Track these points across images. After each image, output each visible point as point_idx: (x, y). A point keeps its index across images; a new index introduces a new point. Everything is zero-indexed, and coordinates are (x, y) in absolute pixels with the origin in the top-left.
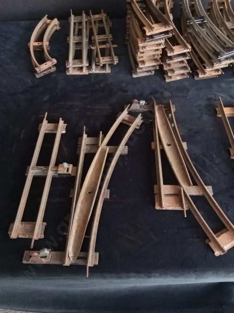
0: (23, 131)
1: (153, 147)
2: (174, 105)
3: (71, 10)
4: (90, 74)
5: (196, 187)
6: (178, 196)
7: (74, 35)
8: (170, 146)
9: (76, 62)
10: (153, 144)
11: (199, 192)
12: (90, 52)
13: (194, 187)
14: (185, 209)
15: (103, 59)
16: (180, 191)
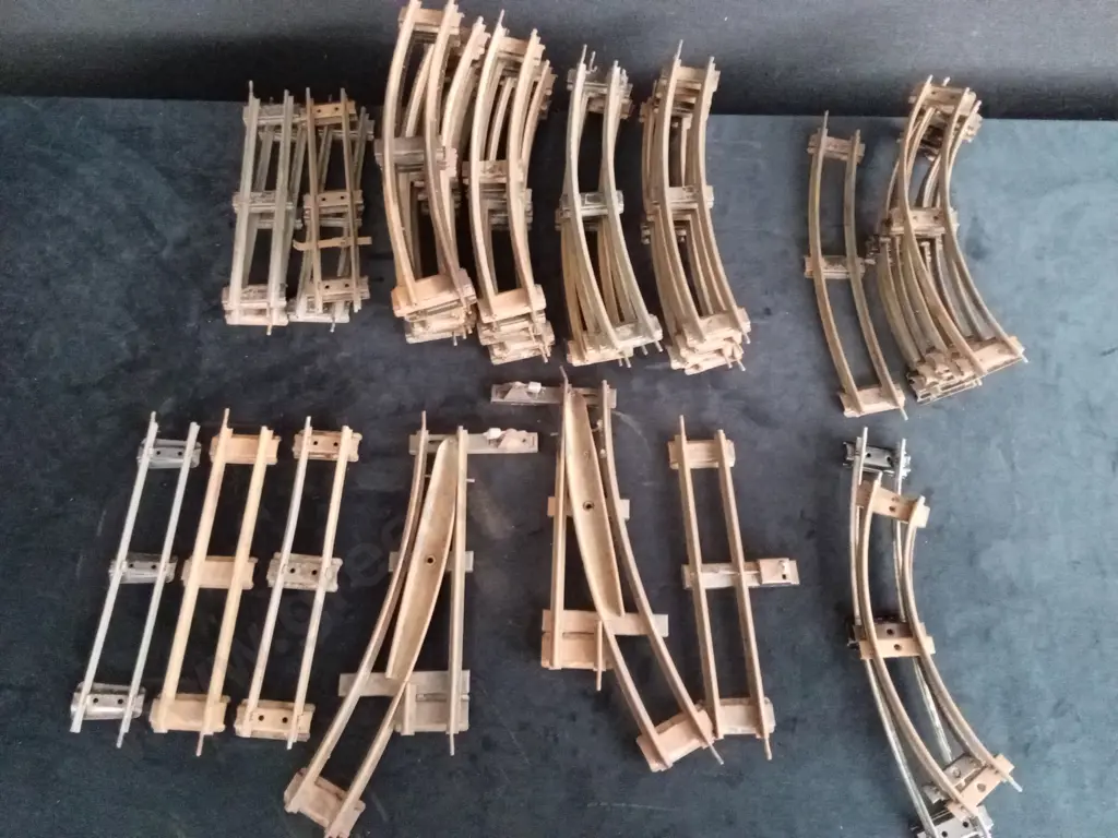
0: (104, 513)
1: (550, 513)
2: (615, 392)
3: (251, 83)
4: (292, 325)
5: (634, 615)
6: (589, 635)
7: (254, 188)
8: (591, 510)
9: (252, 294)
10: (551, 500)
11: (638, 629)
12: (295, 259)
13: (629, 616)
14: (601, 668)
15: (327, 287)
16: (596, 629)
